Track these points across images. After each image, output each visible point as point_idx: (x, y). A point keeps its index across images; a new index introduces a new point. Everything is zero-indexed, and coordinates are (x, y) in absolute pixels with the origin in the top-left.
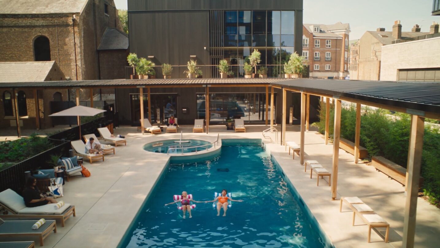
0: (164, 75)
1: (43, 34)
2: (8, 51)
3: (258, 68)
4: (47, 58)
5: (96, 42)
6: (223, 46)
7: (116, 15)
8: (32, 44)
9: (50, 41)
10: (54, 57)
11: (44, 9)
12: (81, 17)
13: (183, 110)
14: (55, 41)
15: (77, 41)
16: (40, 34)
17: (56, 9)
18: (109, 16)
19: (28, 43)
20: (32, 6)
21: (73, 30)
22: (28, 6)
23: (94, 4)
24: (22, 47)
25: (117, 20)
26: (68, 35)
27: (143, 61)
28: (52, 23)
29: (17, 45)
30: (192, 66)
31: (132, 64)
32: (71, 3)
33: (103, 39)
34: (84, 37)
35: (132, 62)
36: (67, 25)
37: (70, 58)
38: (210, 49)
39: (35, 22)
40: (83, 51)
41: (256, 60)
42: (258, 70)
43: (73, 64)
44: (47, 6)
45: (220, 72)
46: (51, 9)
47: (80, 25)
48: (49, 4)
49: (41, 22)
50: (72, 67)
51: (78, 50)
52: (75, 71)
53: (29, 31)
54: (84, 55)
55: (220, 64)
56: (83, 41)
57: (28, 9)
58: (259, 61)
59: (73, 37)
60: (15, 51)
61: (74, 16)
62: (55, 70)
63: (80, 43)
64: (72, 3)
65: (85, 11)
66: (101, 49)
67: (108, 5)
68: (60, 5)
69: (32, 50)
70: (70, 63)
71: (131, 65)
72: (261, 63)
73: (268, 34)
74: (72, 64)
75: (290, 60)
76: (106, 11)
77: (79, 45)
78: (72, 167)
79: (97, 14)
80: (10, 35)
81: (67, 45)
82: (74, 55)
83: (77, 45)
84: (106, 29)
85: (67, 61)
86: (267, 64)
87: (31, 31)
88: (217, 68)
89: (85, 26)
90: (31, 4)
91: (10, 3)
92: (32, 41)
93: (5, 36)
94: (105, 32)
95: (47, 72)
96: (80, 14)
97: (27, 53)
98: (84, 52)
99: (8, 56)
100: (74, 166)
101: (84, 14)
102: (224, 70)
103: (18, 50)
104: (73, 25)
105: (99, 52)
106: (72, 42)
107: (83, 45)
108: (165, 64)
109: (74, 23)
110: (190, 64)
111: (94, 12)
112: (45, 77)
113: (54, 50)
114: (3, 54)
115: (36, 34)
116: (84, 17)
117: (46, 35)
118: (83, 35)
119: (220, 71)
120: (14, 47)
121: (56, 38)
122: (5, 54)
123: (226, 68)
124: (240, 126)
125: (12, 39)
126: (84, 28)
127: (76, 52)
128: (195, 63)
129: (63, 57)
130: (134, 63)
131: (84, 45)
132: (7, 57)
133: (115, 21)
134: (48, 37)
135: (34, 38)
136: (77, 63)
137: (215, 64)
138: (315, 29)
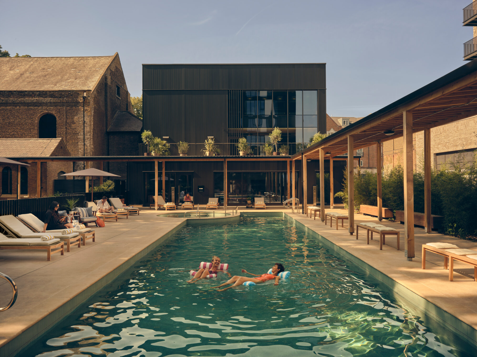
0: (180, 153)
1: (50, 112)
2: (10, 128)
3: (279, 146)
4: (53, 135)
5: (107, 123)
6: (243, 127)
7: (127, 99)
8: (36, 122)
9: (57, 119)
10: (60, 135)
11: (52, 87)
12: (92, 95)
13: (200, 189)
14: (62, 119)
15: (87, 119)
16: (47, 112)
17: (65, 88)
18: (120, 98)
19: (33, 120)
20: (40, 84)
21: (83, 108)
22: (35, 84)
23: (106, 84)
24: (26, 125)
25: (129, 104)
26: (77, 113)
27: (157, 140)
28: (60, 100)
29: (21, 122)
30: (209, 144)
31: (146, 141)
32: (81, 82)
33: (114, 121)
34: (94, 116)
35: (147, 139)
36: (77, 102)
37: (78, 137)
38: (229, 130)
39: (42, 99)
40: (92, 130)
41: (277, 139)
42: (279, 148)
43: (81, 144)
44: (56, 85)
45: (239, 151)
46: (59, 88)
47: (91, 104)
48: (57, 82)
49: (48, 100)
50: (79, 147)
51: (87, 129)
52: (82, 151)
53: (35, 109)
54: (93, 134)
55: (240, 142)
56: (93, 120)
57: (35, 87)
58: (280, 139)
59: (83, 116)
60: (18, 129)
61: (85, 94)
62: (61, 148)
63: (90, 122)
64: (83, 82)
65: (97, 90)
66: (112, 131)
67: (120, 87)
68: (70, 84)
69: (36, 128)
70: (77, 143)
71: (145, 143)
72: (282, 141)
73: (289, 114)
74: (79, 143)
75: (314, 140)
76: (119, 94)
77: (88, 123)
78: (87, 217)
79: (108, 95)
80: (14, 112)
81: (75, 123)
82: (82, 134)
83: (87, 123)
84: (117, 112)
85: (74, 140)
86: (289, 142)
87: (37, 109)
88: (235, 147)
89: (95, 105)
90: (39, 83)
91: (16, 81)
92: (37, 119)
93: (8, 113)
94: (116, 115)
95: (53, 149)
96: (92, 92)
97: (31, 131)
98: (93, 132)
99: (10, 134)
100: (89, 216)
101: (95, 93)
102: (243, 148)
103: (21, 127)
104: (84, 102)
105: (108, 134)
106: (80, 120)
107: (92, 124)
108: (182, 141)
109: (84, 100)
110: (208, 141)
111: (106, 93)
112: (50, 154)
113: (61, 128)
114: (4, 132)
115: (42, 111)
116: (95, 95)
117: (54, 112)
118: (93, 114)
119: (239, 149)
120: (17, 125)
121: (64, 116)
122: (6, 132)
123: (245, 146)
124: (260, 202)
125: (15, 116)
126: (95, 107)
127: (85, 131)
128: (212, 141)
129: (71, 135)
130: (148, 140)
131: (94, 125)
132: (8, 135)
133: (127, 105)
134: (55, 115)
135: (40, 115)
136: (85, 143)
137: (233, 142)
138: (344, 122)
